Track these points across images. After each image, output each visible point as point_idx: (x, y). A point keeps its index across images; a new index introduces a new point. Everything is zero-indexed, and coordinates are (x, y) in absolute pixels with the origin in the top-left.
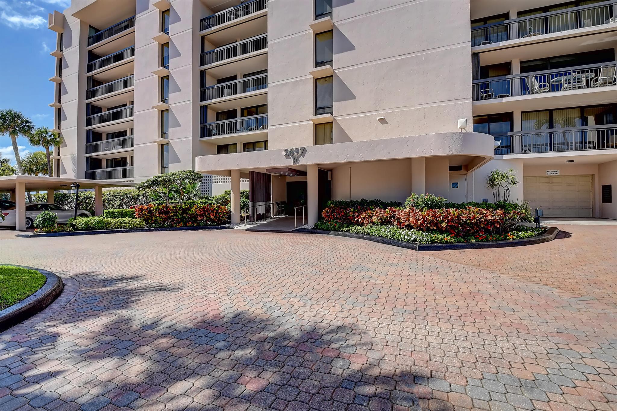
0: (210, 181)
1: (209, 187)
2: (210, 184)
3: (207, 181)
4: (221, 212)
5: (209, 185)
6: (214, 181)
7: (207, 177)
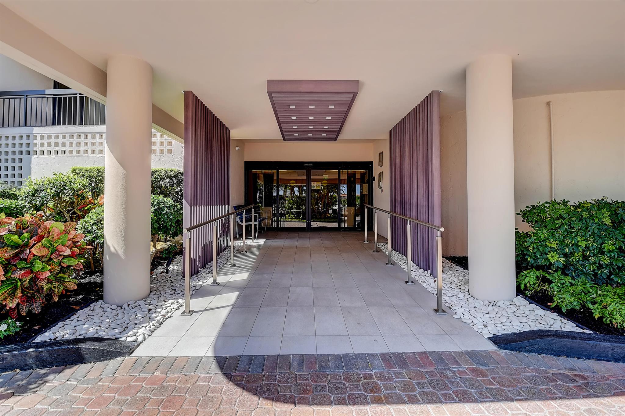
0: (24, 149)
1: (20, 164)
2: (24, 156)
3: (17, 149)
4: (44, 252)
5: (21, 160)
6: (38, 149)
7: (10, 138)
